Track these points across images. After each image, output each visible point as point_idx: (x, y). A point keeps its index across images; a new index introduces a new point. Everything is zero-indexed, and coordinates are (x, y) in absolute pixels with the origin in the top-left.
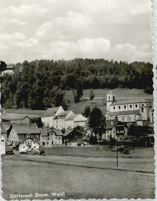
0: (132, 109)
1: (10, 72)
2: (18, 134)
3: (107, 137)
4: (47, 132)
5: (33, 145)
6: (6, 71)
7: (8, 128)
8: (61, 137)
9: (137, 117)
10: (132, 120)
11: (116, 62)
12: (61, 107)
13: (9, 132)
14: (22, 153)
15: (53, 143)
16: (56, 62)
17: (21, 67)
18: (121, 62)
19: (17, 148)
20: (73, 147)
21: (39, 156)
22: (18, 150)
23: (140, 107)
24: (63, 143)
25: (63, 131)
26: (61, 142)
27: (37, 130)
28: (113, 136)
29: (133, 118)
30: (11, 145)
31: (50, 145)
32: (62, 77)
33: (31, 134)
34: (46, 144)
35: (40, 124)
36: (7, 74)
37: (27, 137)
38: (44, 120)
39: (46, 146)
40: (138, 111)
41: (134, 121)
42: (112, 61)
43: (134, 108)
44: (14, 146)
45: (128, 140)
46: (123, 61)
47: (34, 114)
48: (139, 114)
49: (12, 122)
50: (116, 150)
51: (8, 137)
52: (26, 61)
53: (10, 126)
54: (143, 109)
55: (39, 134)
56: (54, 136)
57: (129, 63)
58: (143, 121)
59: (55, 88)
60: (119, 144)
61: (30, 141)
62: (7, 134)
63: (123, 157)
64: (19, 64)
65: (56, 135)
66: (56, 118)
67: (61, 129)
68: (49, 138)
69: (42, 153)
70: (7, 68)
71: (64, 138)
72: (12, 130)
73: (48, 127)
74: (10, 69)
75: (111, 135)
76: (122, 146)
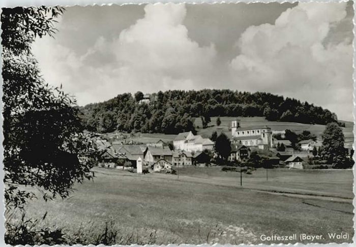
0: (254, 134)
1: (147, 101)
2: (154, 156)
3: (232, 159)
4: (179, 154)
5: (166, 165)
6: (143, 101)
7: (144, 150)
8: (191, 159)
9: (259, 141)
10: (255, 144)
11: (240, 93)
12: (191, 132)
13: (145, 153)
14: (157, 172)
15: (183, 164)
16: (187, 92)
17: (156, 97)
18: (245, 93)
19: (152, 167)
20: (201, 168)
21: (171, 175)
22: (153, 169)
23: (261, 133)
24: (192, 164)
25: (193, 154)
26: (191, 162)
27: (169, 152)
28: (237, 158)
29: (255, 142)
30: (147, 165)
31: (181, 166)
32: (192, 105)
33: (165, 156)
34: (177, 164)
35: (172, 147)
36: (144, 103)
37: (161, 158)
38: (175, 144)
39: (177, 166)
40: (260, 136)
41: (256, 145)
42: (237, 91)
43: (256, 133)
44: (150, 166)
45: (250, 163)
46: (246, 92)
47: (167, 138)
48: (261, 139)
49: (148, 145)
50: (240, 170)
51: (144, 158)
52: (160, 92)
53: (146, 148)
54: (264, 134)
55: (172, 156)
56: (185, 158)
57: (251, 93)
58: (264, 145)
59: (186, 115)
60: (243, 165)
61: (163, 161)
62: (143, 156)
63: (246, 177)
64: (154, 95)
65: (186, 157)
66: (186, 142)
67: (191, 151)
68: (180, 160)
69: (174, 172)
70: (144, 97)
71: (193, 159)
72: (148, 152)
73: (179, 150)
74: (147, 98)
75: (235, 158)
76: (246, 168)
